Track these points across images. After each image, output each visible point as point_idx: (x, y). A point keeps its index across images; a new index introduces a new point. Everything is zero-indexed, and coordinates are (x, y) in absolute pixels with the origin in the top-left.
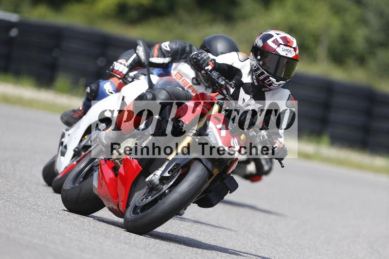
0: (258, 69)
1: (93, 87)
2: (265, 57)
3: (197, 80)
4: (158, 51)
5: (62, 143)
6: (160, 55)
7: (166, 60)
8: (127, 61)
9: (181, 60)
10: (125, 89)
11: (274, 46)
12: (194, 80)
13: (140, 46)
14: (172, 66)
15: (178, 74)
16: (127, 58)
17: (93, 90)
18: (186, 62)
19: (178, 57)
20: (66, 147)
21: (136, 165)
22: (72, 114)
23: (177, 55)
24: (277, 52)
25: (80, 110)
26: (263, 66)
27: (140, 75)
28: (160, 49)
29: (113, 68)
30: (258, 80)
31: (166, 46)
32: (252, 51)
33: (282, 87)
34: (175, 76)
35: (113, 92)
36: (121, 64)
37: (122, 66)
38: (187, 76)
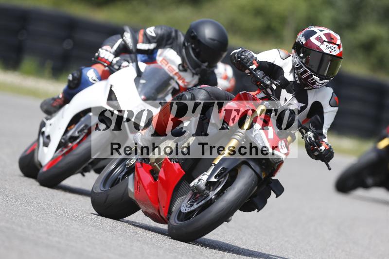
0: (301, 67)
1: (76, 75)
2: (308, 55)
3: (183, 67)
4: (143, 36)
5: (42, 133)
6: (145, 41)
7: (152, 46)
8: (112, 48)
9: (167, 46)
10: (112, 77)
11: (317, 43)
12: (181, 67)
13: (128, 32)
14: (157, 52)
15: (164, 61)
16: (111, 44)
17: (76, 77)
18: (171, 48)
19: (164, 42)
20: (48, 137)
21: (179, 169)
22: (52, 102)
23: (163, 41)
24: (321, 49)
25: (61, 99)
26: (306, 64)
27: (122, 61)
28: (145, 34)
29: (99, 56)
30: (300, 79)
31: (151, 31)
32: (294, 48)
33: (325, 86)
34: (161, 62)
35: (96, 79)
36: (107, 51)
37: (108, 53)
38: (173, 62)
